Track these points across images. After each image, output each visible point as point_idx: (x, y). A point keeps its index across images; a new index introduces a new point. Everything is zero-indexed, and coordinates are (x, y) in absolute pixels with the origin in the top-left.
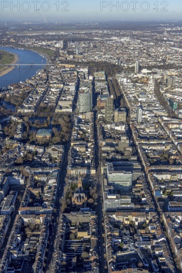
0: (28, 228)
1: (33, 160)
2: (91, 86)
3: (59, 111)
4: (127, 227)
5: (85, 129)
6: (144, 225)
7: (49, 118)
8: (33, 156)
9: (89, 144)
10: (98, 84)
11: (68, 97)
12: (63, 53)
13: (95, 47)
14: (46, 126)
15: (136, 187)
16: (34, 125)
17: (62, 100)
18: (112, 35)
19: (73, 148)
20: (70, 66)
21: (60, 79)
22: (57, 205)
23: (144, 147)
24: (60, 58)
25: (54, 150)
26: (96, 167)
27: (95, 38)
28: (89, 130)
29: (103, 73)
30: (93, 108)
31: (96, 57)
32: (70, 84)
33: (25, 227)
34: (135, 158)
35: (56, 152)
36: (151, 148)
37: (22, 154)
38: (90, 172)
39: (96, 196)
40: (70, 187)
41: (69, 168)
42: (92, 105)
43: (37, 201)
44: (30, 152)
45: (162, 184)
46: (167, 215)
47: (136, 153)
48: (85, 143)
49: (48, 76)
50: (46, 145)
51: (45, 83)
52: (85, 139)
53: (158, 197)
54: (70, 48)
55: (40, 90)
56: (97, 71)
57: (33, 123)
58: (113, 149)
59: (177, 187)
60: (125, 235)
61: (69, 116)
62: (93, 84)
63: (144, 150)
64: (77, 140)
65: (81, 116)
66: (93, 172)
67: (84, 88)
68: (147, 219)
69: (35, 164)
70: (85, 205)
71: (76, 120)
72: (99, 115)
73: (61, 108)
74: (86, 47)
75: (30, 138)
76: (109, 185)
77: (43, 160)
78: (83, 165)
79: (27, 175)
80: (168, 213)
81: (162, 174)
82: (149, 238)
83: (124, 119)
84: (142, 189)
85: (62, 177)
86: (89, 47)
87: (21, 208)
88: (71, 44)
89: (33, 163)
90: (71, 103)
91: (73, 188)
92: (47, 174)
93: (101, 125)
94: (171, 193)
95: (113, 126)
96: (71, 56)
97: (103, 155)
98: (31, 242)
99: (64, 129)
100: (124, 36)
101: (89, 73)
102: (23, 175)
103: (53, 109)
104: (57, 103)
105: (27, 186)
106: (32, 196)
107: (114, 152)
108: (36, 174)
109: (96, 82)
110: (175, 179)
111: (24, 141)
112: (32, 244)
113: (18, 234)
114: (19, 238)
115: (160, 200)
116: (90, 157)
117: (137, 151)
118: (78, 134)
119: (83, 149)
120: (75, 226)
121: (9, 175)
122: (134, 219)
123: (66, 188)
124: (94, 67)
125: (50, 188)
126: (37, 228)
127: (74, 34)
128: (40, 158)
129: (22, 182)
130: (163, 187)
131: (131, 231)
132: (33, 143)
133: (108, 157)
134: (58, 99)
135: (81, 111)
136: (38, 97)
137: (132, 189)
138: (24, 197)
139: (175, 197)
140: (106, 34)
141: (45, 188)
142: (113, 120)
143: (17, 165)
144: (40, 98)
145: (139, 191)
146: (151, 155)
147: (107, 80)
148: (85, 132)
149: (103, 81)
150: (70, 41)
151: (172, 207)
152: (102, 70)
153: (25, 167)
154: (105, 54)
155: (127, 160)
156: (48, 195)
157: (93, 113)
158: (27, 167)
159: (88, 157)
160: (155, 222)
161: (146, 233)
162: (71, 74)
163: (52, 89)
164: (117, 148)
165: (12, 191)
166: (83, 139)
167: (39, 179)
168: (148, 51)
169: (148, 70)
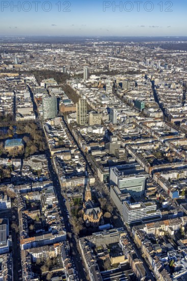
2: (46, 93)
5: (59, 135)
9: (73, 151)
10: (53, 90)
11: (26, 105)
13: (32, 57)
19: (57, 157)
20: (13, 75)
28: (65, 137)
29: (53, 80)
31: (38, 66)
41: (63, 180)
48: (68, 149)
52: (67, 146)
56: (46, 78)
64: (56, 147)
65: (49, 123)
67: (39, 95)
71: (47, 126)
72: (69, 120)
74: (23, 58)
90: (32, 109)
93: (76, 130)
96: (11, 66)
101: (38, 81)
109: (50, 89)
118: (55, 141)
119: (68, 157)
124: (39, 75)
135: (46, 117)
142: (88, 123)
148: (60, 139)
149: (56, 87)
152: (50, 78)
162: (18, 82)
166: (63, 146)
167: (30, 198)
168: (87, 60)
169: (96, 75)
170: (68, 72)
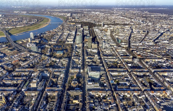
0: (49, 98)
1: (54, 65)
2: (82, 32)
3: (68, 43)
4: (97, 98)
5: (78, 51)
6: (105, 97)
7: (62, 46)
8: (54, 63)
9: (80, 58)
10: (85, 32)
11: (71, 37)
12: (70, 18)
13: (84, 16)
14: (61, 49)
15: (102, 79)
16: (56, 49)
17: (69, 38)
18: (92, 11)
19: (73, 60)
20: (73, 23)
21: (68, 29)
22: (64, 86)
23: (105, 60)
24: (69, 20)
25: (64, 60)
26: (83, 69)
27: (85, 12)
28: (80, 52)
29: (88, 27)
30: (83, 42)
31: (85, 20)
32: (73, 31)
33: (48, 97)
34: (101, 65)
35: (65, 61)
36: (109, 60)
37: (49, 62)
38: (80, 71)
39: (82, 82)
40: (70, 78)
41: (70, 69)
42: (82, 41)
43: (55, 85)
44: (53, 61)
45: (114, 77)
46: (117, 93)
47: (101, 62)
48: (78, 57)
49: (63, 28)
50: (60, 58)
51: (62, 31)
52: (79, 56)
53: (112, 83)
54: (73, 16)
55: (60, 34)
56: (85, 26)
57: (55, 48)
58: (91, 60)
59: (121, 79)
60: (96, 102)
61: (72, 45)
62: (83, 31)
63: (106, 61)
64: (75, 56)
65: (77, 45)
66: (82, 71)
67: (79, 33)
68: (107, 94)
69: (55, 67)
70: (77, 87)
71: (75, 47)
72: (85, 45)
73: (68, 41)
74: (80, 16)
75: (53, 55)
76: (89, 77)
77: (59, 65)
78: (77, 68)
79: (51, 72)
80: (117, 92)
81: (114, 72)
82: (108, 104)
83: (96, 47)
84: (104, 80)
85: (67, 73)
86: (82, 16)
87: (46, 88)
88: (74, 14)
89: (54, 66)
90: (73, 39)
91: (72, 78)
92: (60, 71)
93: (86, 49)
94: (118, 81)
95: (91, 50)
96: (74, 20)
97: (87, 63)
98: (50, 105)
99: (69, 51)
100: (97, 11)
101: (81, 27)
102: (49, 72)
103: (64, 42)
104: (66, 39)
105: (50, 77)
106: (53, 82)
107: (91, 62)
108: (55, 71)
109: (84, 31)
110: (120, 75)
111: (50, 56)
112: (51, 106)
113: (44, 101)
114: (45, 103)
115: (113, 85)
116: (81, 64)
117: (102, 61)
118: (76, 53)
119: (77, 60)
120: (72, 97)
121: (42, 72)
122: (100, 94)
123: (69, 78)
124: (83, 24)
125: (61, 78)
126: (54, 98)
127: (75, 10)
128: (57, 64)
129: (48, 75)
130: (114, 78)
131: (99, 100)
132: (55, 57)
133: (89, 64)
134: (67, 38)
135: (77, 43)
136: (58, 37)
137: (99, 79)
138: (49, 82)
139: (120, 83)
140: (89, 11)
141: (59, 78)
142: (92, 47)
143: (46, 67)
144: (59, 37)
145: (103, 80)
146: (109, 63)
147: (89, 30)
148: (78, 53)
149: (87, 30)
150: (73, 13)
151: (119, 88)
152: (87, 26)
153: (50, 68)
154: (88, 19)
155: (97, 66)
156: (60, 82)
157: (82, 44)
158: (51, 68)
159: (80, 64)
160: (111, 96)
161: (106, 101)
162: (73, 27)
163: (64, 33)
164: (93, 60)
165: (43, 80)
166: (77, 56)
167: (56, 74)
168: (107, 18)
169: (107, 25)
170: (96, 23)
